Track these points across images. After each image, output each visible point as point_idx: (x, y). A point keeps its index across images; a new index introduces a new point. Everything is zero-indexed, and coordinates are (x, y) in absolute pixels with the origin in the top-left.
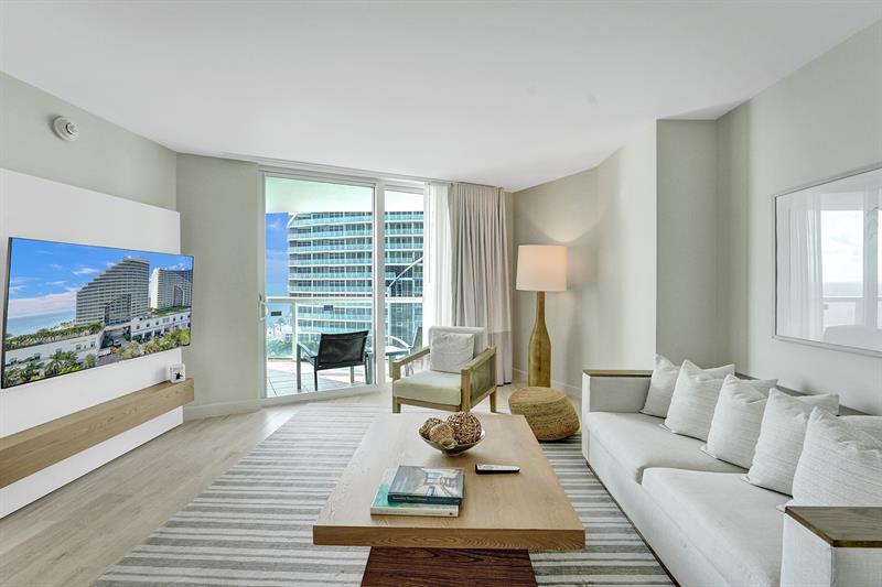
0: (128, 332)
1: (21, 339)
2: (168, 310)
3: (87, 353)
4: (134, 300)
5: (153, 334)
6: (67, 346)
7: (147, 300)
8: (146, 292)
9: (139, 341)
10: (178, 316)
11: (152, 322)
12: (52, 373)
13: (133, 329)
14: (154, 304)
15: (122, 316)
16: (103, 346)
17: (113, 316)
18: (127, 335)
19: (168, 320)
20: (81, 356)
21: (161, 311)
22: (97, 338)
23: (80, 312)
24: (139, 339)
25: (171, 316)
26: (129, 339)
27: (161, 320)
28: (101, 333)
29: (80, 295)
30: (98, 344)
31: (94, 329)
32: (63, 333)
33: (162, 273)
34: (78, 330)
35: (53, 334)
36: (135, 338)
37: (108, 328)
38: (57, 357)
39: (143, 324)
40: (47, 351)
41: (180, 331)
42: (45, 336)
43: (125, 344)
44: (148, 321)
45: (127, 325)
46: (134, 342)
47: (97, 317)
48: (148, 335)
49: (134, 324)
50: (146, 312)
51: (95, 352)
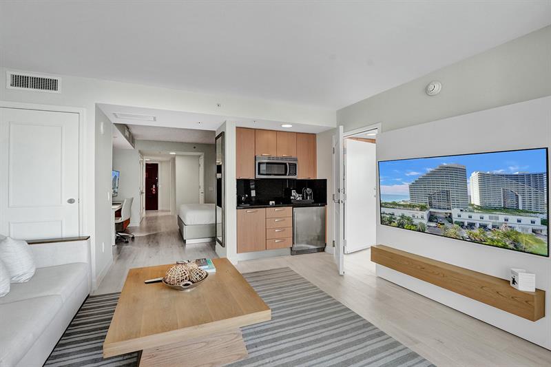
1: (386, 203)
2: (495, 209)
3: (420, 221)
4: (453, 195)
5: (478, 226)
6: (408, 213)
7: (467, 197)
8: (465, 191)
9: (461, 227)
10: (513, 219)
11: (475, 216)
12: (401, 225)
13: (455, 216)
14: (476, 199)
15: (442, 204)
16: (430, 220)
17: (434, 202)
18: (449, 218)
19: (497, 218)
20: (416, 221)
21: (484, 208)
22: (425, 214)
23: (412, 196)
24: (462, 225)
25: (501, 217)
26: (451, 222)
27: (486, 216)
28: (427, 212)
29: (410, 187)
30: (426, 217)
31: (423, 208)
32: (403, 206)
34: (412, 207)
35: (399, 205)
36: (456, 223)
37: (432, 210)
38: (403, 217)
39: (465, 215)
40: (398, 213)
41: (517, 233)
42: (395, 205)
43: (447, 225)
44: (470, 214)
45: (447, 211)
46: (455, 225)
47: (424, 201)
48: (471, 226)
49: (455, 212)
50: (466, 206)
51: (425, 222)
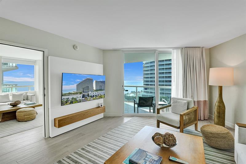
0: (89, 95)
1: (65, 94)
2: (98, 90)
3: (79, 98)
4: (90, 87)
5: (95, 96)
6: (75, 96)
7: (93, 88)
8: (92, 86)
9: (91, 97)
10: (101, 92)
11: (94, 93)
12: (72, 103)
13: (90, 94)
14: (95, 89)
15: (87, 91)
16: (83, 97)
17: (85, 91)
18: (88, 95)
19: (98, 93)
20: (78, 99)
21: (96, 90)
22: (81, 95)
23: (77, 89)
24: (91, 96)
25: (99, 92)
26: (89, 96)
27: (96, 92)
28: (82, 94)
29: (77, 86)
30: (81, 97)
31: (81, 93)
32: (73, 94)
33: (96, 82)
34: (77, 93)
35: (72, 94)
36: (90, 96)
37: (84, 93)
38: (73, 98)
39: (92, 93)
40: (70, 97)
41: (102, 96)
42: (70, 94)
43: (88, 97)
44: (93, 93)
45: (88, 93)
46: (90, 97)
47: (81, 91)
48: (93, 96)
49: (90, 93)
50: (92, 91)
51: (81, 98)
